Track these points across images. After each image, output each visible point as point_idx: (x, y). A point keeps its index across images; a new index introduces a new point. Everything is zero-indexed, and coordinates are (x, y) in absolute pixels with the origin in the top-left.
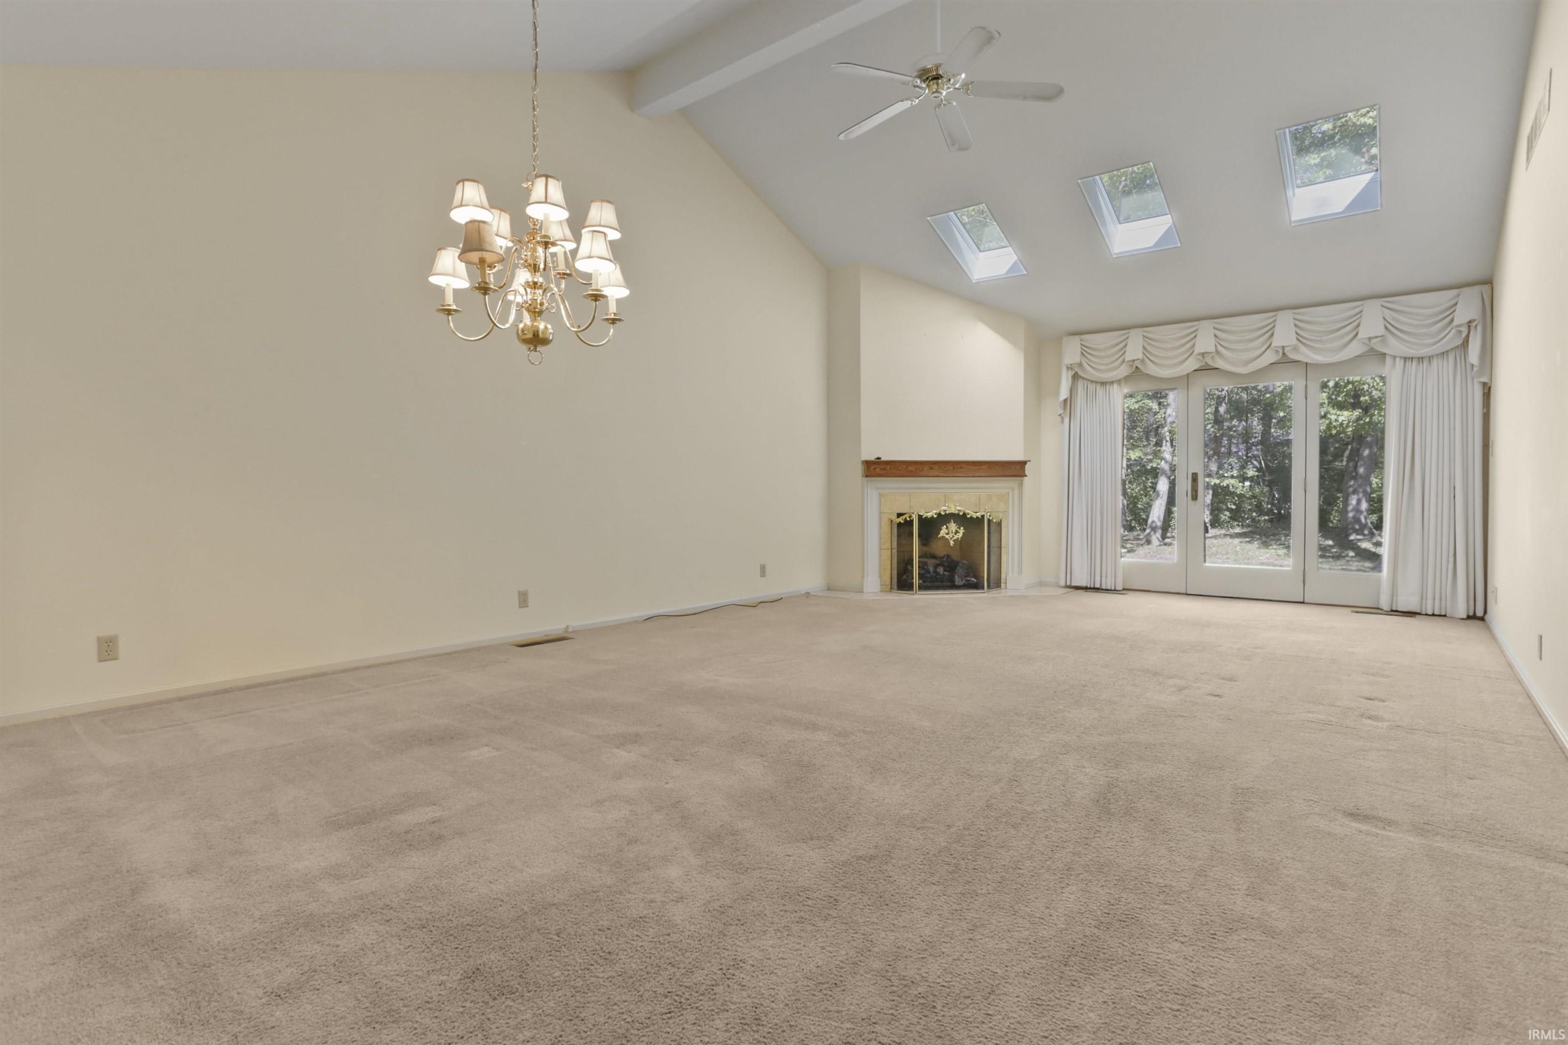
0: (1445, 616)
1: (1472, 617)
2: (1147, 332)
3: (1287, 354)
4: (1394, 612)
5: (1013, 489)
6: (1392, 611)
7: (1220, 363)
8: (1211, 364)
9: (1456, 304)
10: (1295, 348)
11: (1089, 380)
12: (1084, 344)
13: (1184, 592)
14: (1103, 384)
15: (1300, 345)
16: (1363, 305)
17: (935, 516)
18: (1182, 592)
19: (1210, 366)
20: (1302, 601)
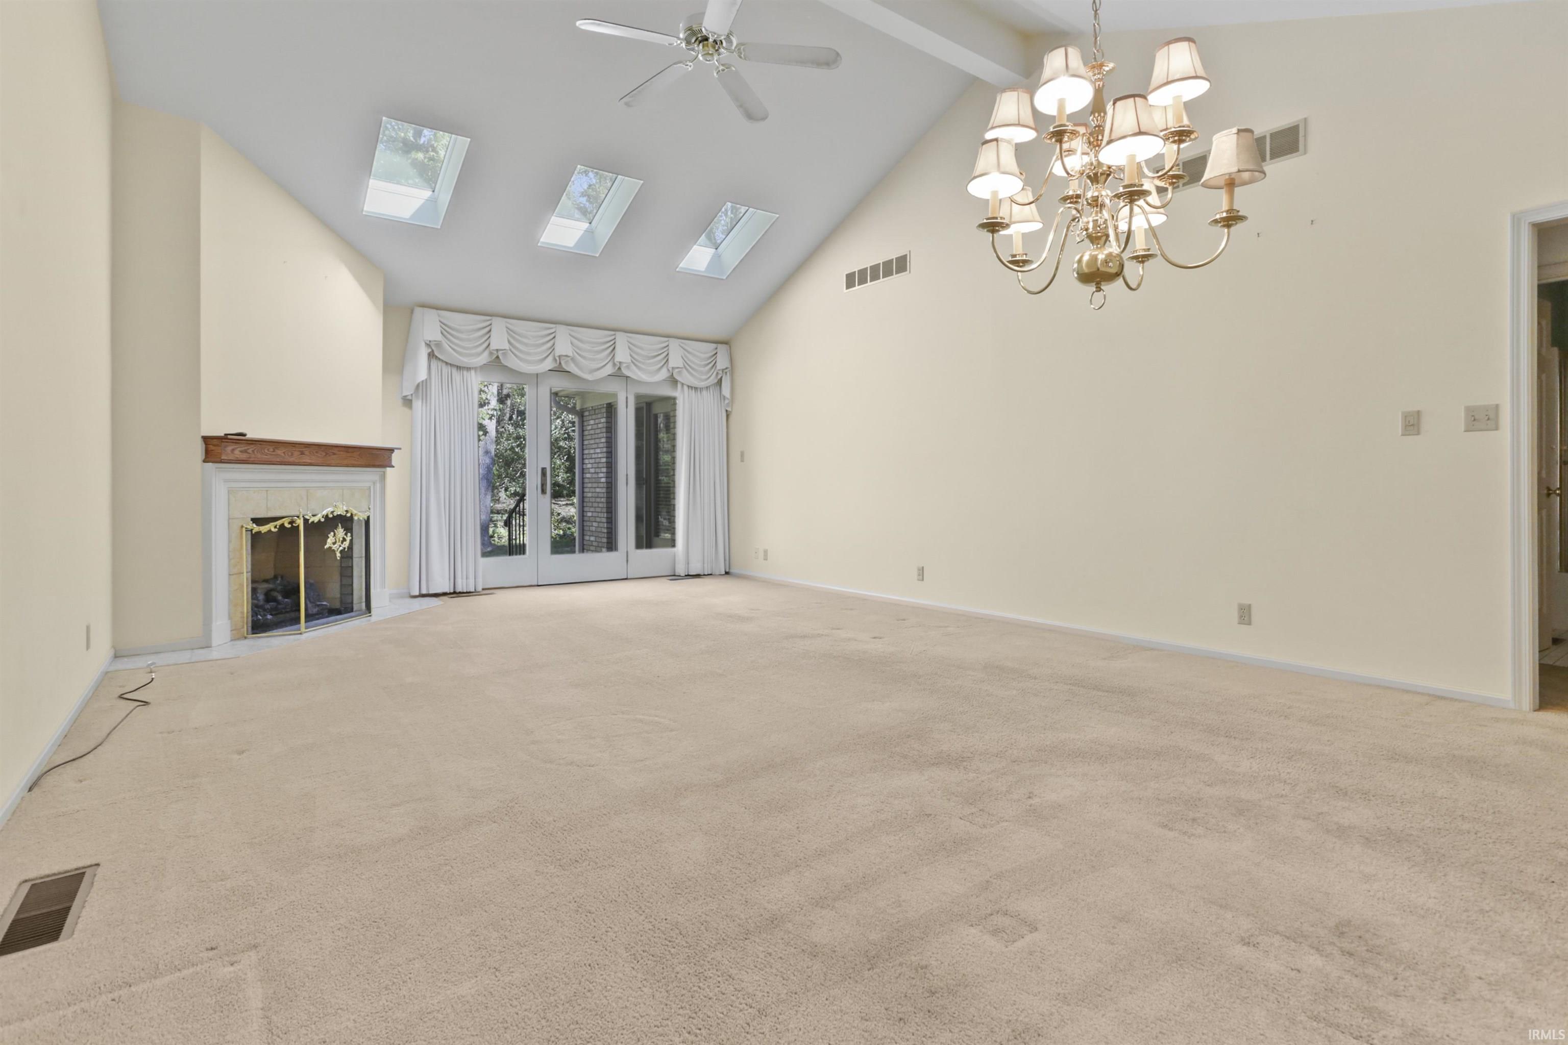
0: (711, 574)
1: (727, 573)
2: (511, 324)
3: (622, 369)
4: (688, 576)
5: (374, 483)
6: (688, 575)
7: (572, 368)
8: (565, 368)
9: (716, 353)
10: (628, 367)
11: (442, 361)
12: (445, 322)
13: (536, 584)
14: (459, 368)
15: (632, 364)
16: (668, 341)
17: (323, 520)
18: (533, 584)
19: (564, 369)
20: (626, 577)
